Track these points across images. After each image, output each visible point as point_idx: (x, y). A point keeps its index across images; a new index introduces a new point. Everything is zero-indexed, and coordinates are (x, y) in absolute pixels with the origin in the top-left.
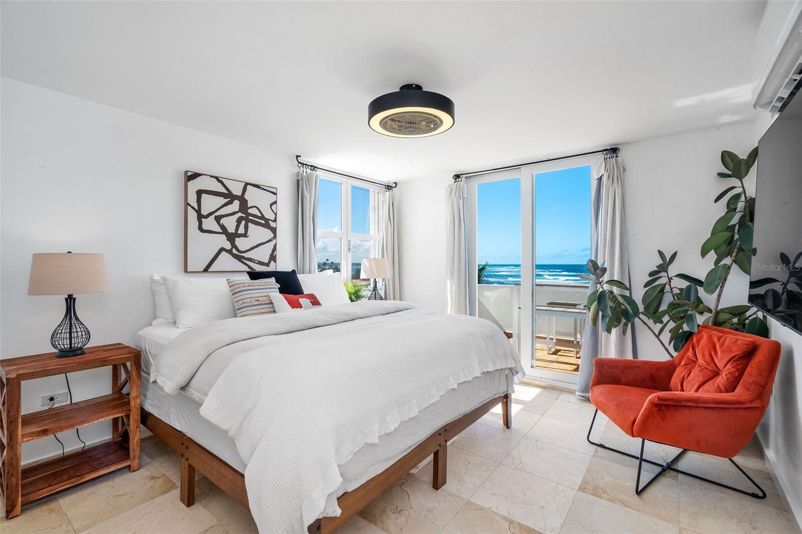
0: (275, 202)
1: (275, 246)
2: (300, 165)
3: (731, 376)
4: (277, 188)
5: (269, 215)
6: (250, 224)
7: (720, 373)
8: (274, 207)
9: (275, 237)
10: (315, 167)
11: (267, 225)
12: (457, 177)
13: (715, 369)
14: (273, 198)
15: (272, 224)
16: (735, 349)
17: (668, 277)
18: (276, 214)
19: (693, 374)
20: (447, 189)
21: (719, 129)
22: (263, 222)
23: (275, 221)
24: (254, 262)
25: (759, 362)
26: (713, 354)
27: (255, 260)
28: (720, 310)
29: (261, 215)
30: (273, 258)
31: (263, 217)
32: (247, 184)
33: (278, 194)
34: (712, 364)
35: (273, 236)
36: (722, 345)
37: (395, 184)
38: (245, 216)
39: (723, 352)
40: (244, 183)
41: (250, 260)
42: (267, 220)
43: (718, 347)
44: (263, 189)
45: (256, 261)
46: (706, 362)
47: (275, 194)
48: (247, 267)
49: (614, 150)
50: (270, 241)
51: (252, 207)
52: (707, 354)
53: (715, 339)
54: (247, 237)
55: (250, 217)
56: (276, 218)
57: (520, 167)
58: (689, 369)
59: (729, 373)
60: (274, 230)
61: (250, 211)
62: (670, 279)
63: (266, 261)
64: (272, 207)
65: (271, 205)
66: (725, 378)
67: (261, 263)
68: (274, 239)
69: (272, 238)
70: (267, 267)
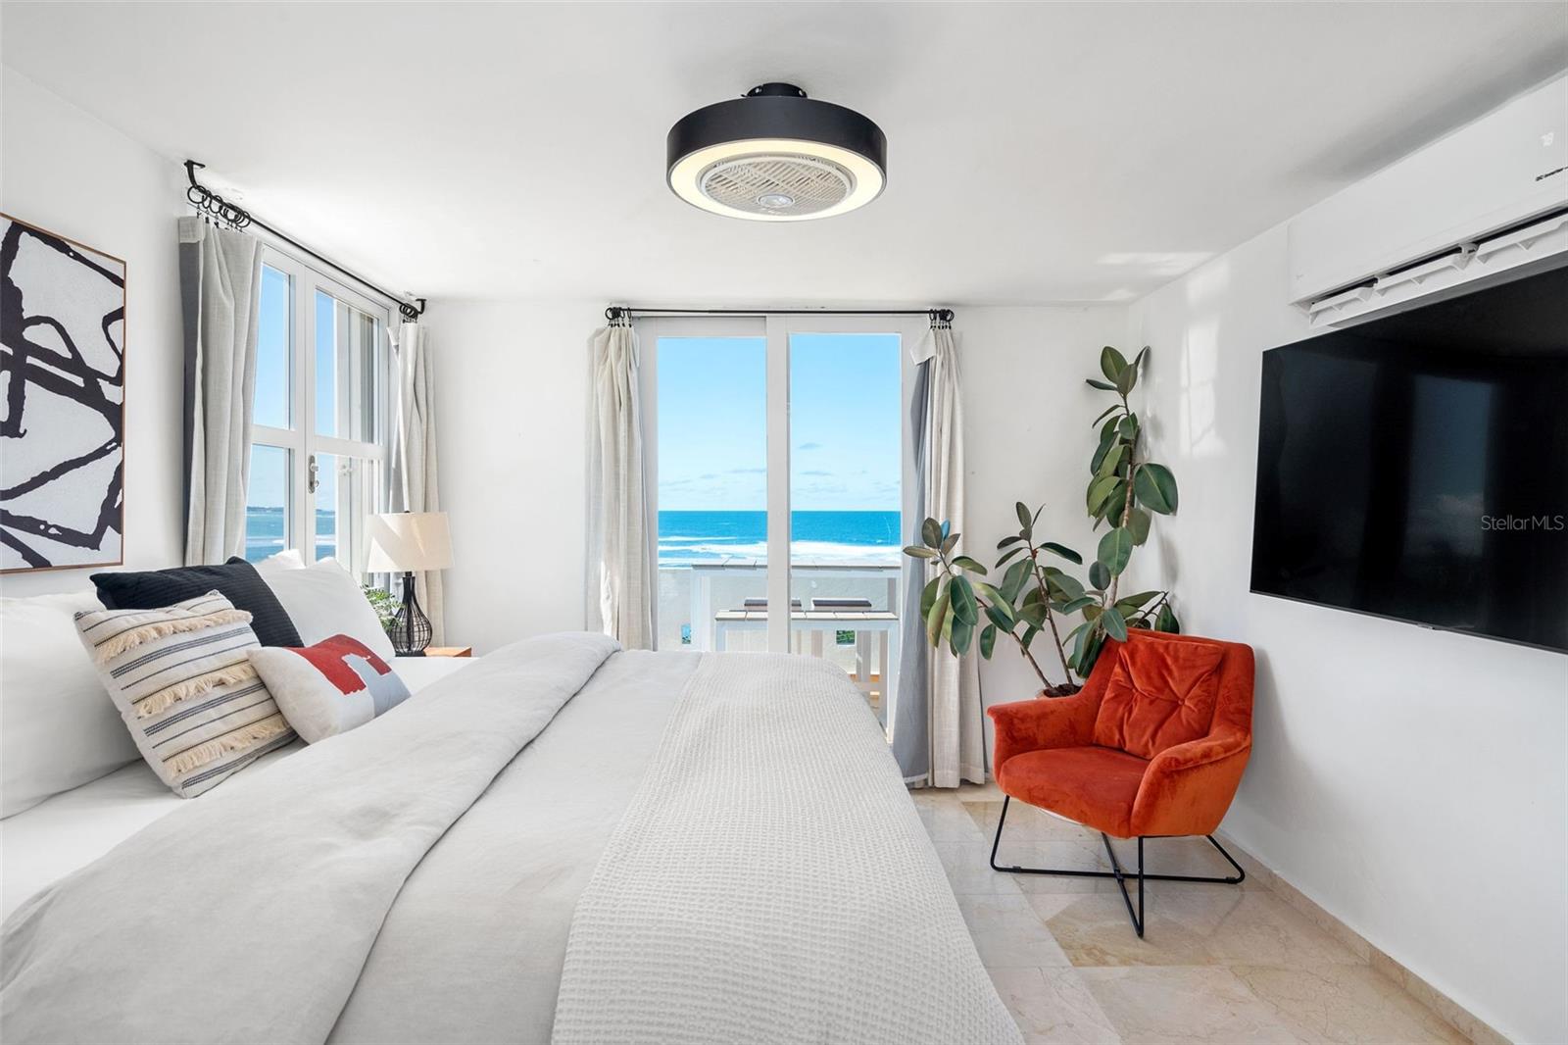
0: (119, 314)
1: (119, 471)
2: (197, 196)
3: (1203, 706)
4: (125, 263)
5: (100, 359)
6: (30, 387)
7: (1180, 702)
8: (115, 328)
9: (119, 439)
10: (241, 214)
11: (90, 396)
12: (616, 313)
13: (1173, 698)
14: (111, 298)
15: (110, 392)
16: (1199, 662)
17: (1031, 548)
18: (121, 357)
19: (1139, 710)
20: (591, 342)
21: (1086, 309)
22: (79, 381)
23: (118, 380)
24: (45, 534)
25: (1236, 679)
26: (1166, 674)
27: (48, 527)
28: (1119, 601)
29: (69, 355)
30: (112, 515)
31: (76, 364)
32: (17, 228)
33: (128, 284)
34: (1167, 690)
35: (112, 434)
36: (1176, 659)
37: (419, 303)
38: (10, 351)
39: (1182, 668)
40: (9, 223)
41: (31, 525)
42: (92, 376)
43: (1169, 661)
44: (78, 257)
45: (53, 531)
46: (1156, 688)
47: (120, 282)
48: (19, 554)
49: (943, 315)
50: (102, 452)
51: (37, 320)
52: (1154, 675)
53: (1161, 650)
54: (21, 436)
55: (30, 360)
56: (121, 370)
57: (764, 315)
58: (1125, 702)
59: (1199, 701)
60: (115, 414)
61: (31, 334)
62: (1034, 553)
63: (88, 528)
64: (110, 328)
65: (108, 320)
66: (1196, 710)
67: (69, 537)
68: (114, 448)
69: (110, 443)
70: (92, 548)
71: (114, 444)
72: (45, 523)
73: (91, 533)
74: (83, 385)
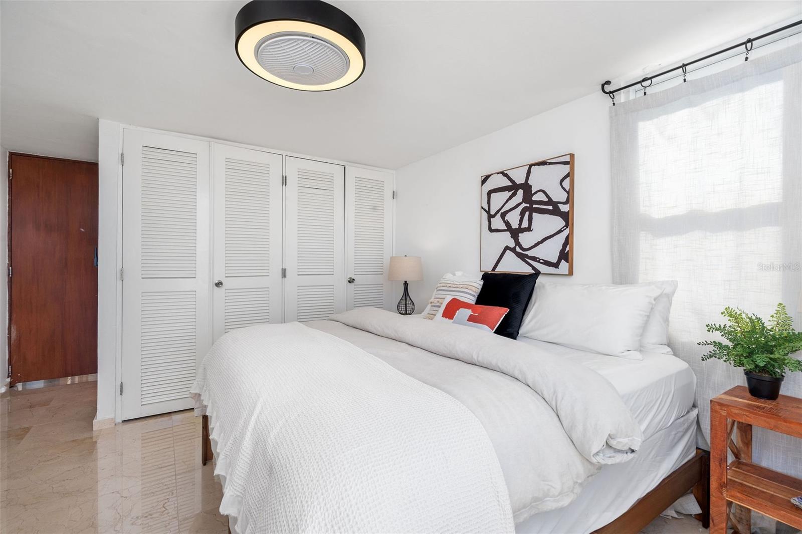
0: (567, 176)
1: (569, 237)
5: (559, 196)
6: (534, 214)
8: (565, 183)
9: (568, 225)
11: (555, 211)
14: (565, 171)
15: (564, 208)
18: (569, 193)
22: (551, 208)
23: (568, 202)
24: (539, 262)
27: (540, 260)
29: (548, 200)
30: (564, 255)
31: (550, 202)
32: (531, 166)
35: (564, 224)
38: (528, 205)
40: (528, 166)
41: (534, 259)
42: (555, 204)
44: (551, 163)
45: (541, 261)
47: (568, 163)
48: (531, 268)
50: (560, 231)
51: (536, 192)
54: (532, 231)
55: (534, 206)
56: (569, 198)
60: (566, 216)
61: (535, 198)
63: (555, 260)
64: (563, 184)
65: (562, 180)
67: (547, 263)
68: (565, 229)
69: (563, 227)
70: (556, 268)
71: (565, 228)
72: (539, 258)
73: (555, 262)
74: (552, 209)
